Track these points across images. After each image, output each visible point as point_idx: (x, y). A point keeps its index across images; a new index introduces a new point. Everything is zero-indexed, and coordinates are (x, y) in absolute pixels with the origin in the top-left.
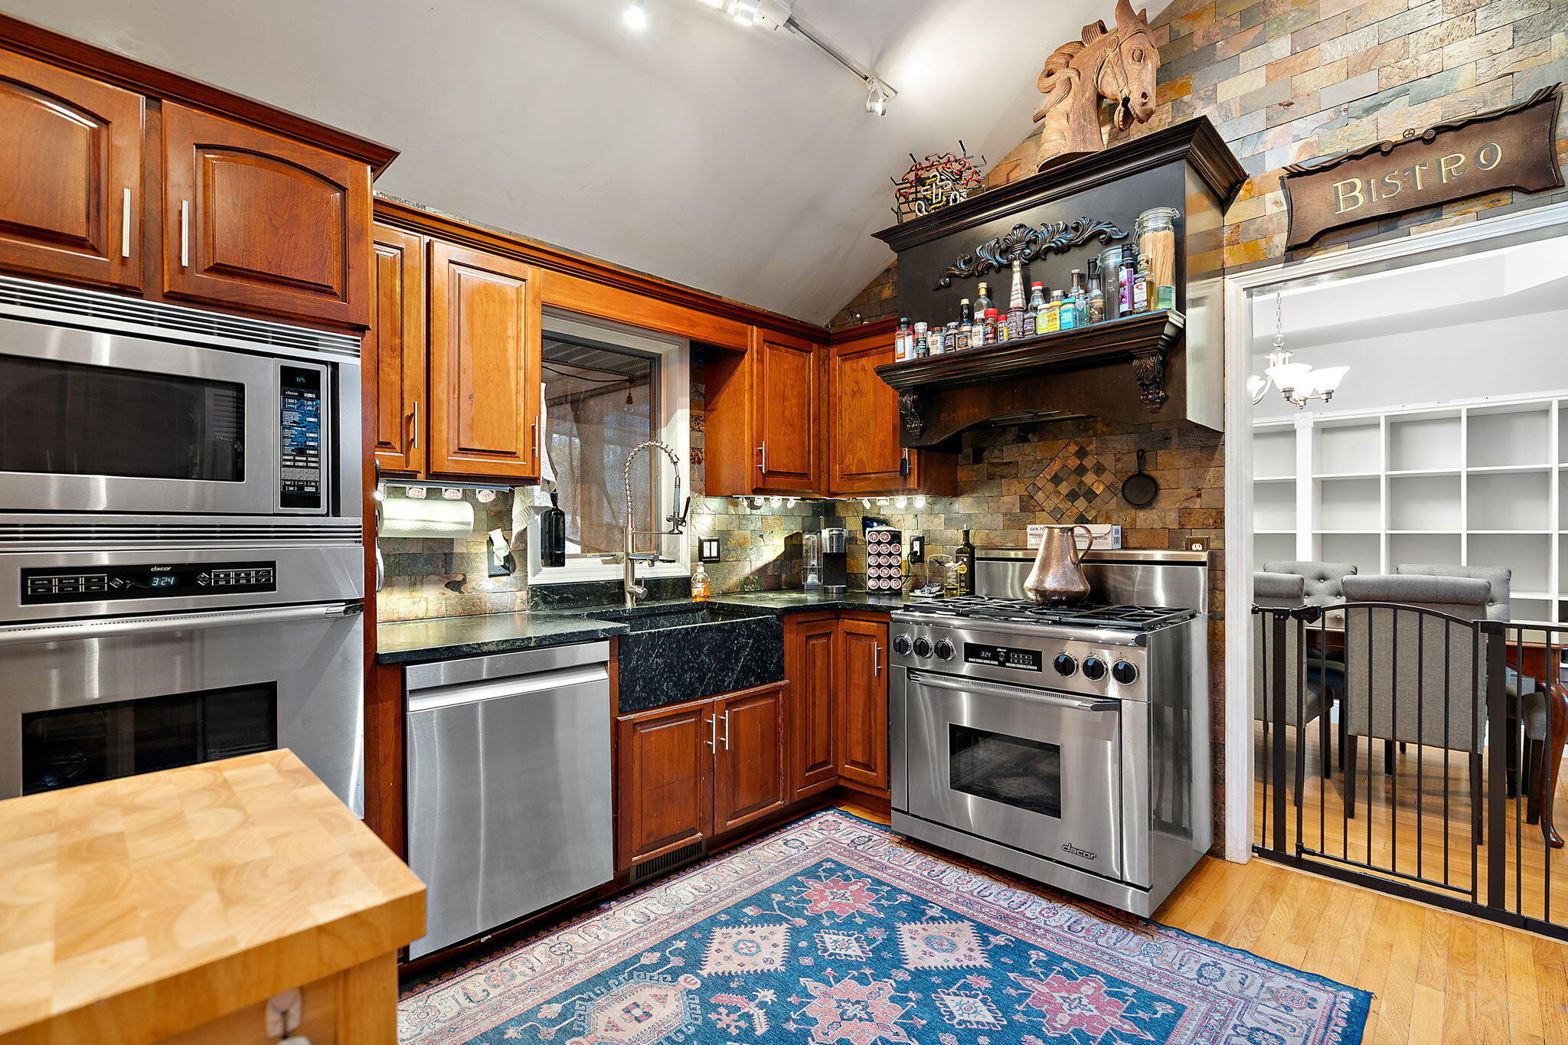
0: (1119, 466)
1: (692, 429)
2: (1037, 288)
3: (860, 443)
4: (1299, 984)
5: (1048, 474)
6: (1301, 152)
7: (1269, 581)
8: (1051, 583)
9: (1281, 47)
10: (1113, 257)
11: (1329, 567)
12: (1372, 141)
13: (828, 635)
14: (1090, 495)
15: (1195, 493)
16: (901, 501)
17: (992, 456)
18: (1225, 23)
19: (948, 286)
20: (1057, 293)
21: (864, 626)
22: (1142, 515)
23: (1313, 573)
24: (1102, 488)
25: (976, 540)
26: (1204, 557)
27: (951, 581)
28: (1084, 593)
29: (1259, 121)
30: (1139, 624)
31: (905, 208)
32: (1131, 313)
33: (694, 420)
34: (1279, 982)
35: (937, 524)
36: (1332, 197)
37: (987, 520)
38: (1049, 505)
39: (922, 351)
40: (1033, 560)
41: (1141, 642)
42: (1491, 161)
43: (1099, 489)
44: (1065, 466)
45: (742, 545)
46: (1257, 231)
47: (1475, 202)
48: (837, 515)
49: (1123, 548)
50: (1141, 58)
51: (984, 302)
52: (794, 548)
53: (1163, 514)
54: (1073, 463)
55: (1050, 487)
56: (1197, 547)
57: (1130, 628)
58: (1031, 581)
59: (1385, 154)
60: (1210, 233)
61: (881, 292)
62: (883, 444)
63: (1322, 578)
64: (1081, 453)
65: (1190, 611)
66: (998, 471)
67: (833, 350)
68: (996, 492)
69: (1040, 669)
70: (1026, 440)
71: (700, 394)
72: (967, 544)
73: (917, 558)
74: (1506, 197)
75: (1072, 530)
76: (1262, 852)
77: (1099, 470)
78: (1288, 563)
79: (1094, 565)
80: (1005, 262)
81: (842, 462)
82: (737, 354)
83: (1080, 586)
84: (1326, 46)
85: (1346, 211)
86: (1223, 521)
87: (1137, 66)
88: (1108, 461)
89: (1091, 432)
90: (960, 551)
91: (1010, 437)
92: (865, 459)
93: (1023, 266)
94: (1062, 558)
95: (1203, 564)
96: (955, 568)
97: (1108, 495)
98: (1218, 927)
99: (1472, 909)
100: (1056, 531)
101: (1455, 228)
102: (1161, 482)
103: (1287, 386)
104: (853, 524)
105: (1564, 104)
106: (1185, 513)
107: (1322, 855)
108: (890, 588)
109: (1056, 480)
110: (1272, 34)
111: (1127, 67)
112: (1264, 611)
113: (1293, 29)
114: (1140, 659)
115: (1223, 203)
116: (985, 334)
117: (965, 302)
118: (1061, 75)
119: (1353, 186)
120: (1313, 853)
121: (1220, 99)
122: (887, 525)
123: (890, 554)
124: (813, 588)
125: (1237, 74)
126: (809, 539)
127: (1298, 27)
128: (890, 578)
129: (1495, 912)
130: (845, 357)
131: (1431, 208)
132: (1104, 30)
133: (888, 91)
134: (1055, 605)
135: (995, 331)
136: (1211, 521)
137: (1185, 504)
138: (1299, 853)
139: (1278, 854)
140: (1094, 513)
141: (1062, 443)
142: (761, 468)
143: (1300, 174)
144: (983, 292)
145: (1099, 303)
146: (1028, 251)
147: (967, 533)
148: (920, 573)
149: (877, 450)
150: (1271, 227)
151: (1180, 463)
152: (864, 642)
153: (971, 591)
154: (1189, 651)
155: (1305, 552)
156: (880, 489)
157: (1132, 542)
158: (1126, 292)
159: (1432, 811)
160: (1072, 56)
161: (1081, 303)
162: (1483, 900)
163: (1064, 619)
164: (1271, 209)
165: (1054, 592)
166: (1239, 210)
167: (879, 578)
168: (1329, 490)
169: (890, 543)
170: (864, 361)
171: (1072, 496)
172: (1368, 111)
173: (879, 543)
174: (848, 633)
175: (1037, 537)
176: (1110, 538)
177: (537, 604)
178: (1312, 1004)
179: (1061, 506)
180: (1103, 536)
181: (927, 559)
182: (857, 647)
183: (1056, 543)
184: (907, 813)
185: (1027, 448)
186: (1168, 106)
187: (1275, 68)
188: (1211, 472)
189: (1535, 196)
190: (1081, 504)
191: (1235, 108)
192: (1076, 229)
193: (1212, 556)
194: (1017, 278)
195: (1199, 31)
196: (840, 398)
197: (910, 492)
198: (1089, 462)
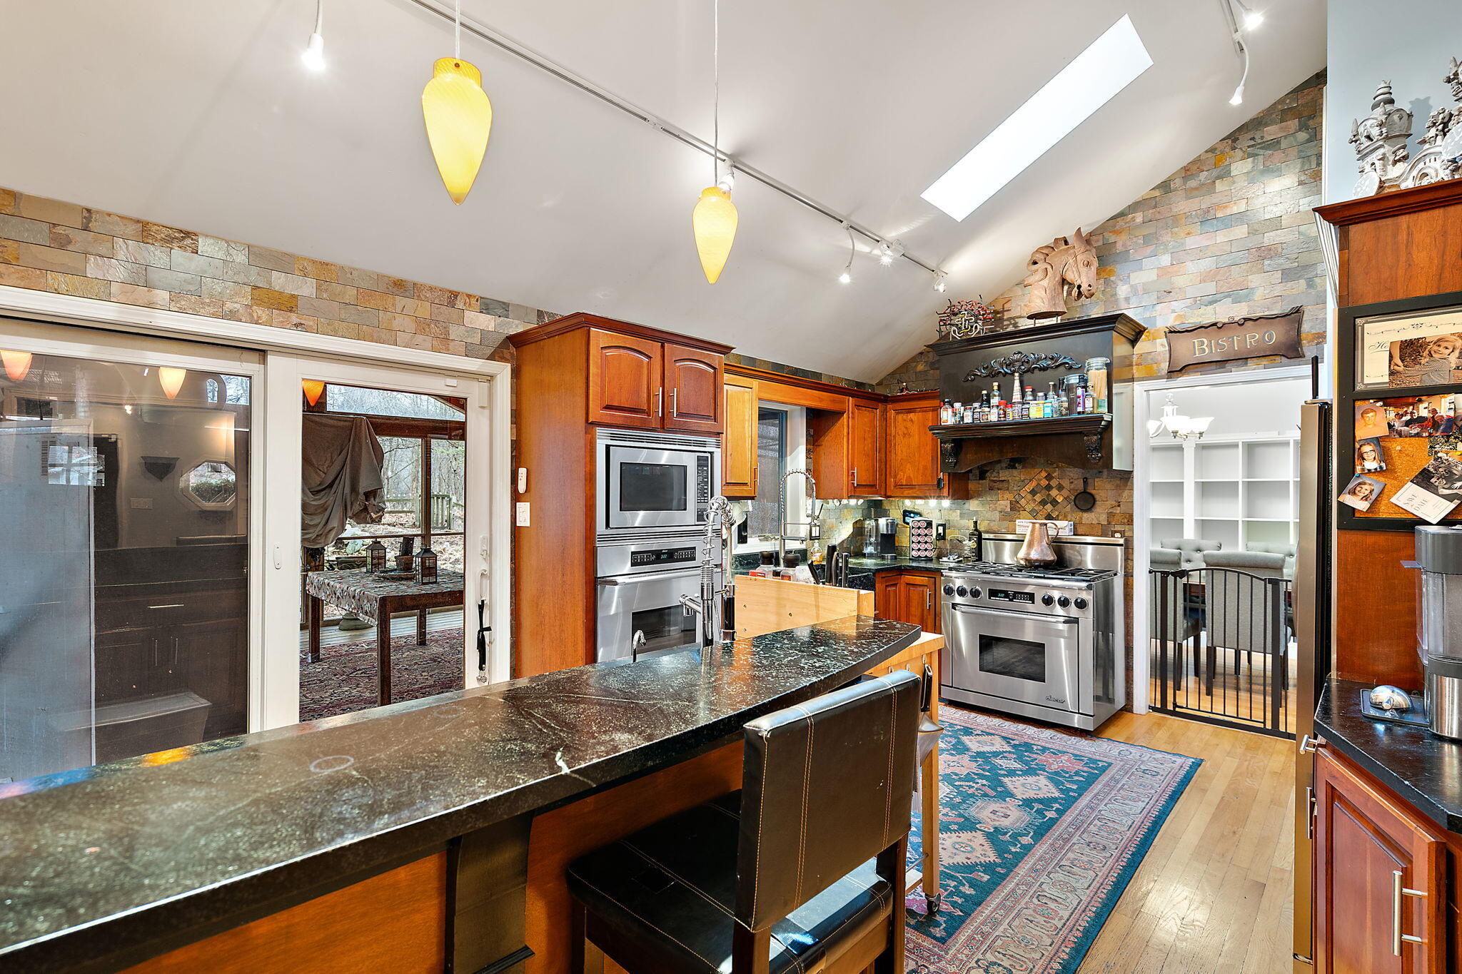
0: (1072, 486)
1: (807, 458)
2: (1029, 390)
3: (908, 465)
4: (1169, 756)
5: (1029, 488)
6: (1176, 318)
7: (1160, 553)
8: (1034, 555)
9: (1165, 260)
10: (1074, 379)
11: (1203, 543)
12: (1213, 321)
13: (895, 585)
14: (1054, 503)
15: (1117, 504)
16: (933, 503)
17: (992, 476)
18: (1135, 240)
19: (972, 380)
20: (1041, 394)
21: (918, 579)
22: (1085, 515)
23: (1194, 547)
24: (1062, 498)
25: (981, 528)
26: (1121, 541)
27: (967, 552)
28: (1052, 561)
29: (1153, 298)
30: (1088, 578)
31: (943, 328)
32: (1083, 413)
33: (808, 451)
34: (1159, 756)
35: (955, 516)
36: (1192, 347)
37: (989, 515)
38: (1029, 508)
39: (958, 420)
40: (1023, 541)
41: (1089, 587)
42: (1270, 340)
43: (1060, 499)
44: (1038, 484)
45: (831, 529)
46: (1152, 359)
47: (1263, 359)
48: (883, 507)
49: (1074, 535)
50: (1088, 264)
51: (997, 394)
52: (859, 530)
53: (1097, 516)
54: (1044, 483)
55: (1029, 496)
56: (1118, 535)
57: (1084, 581)
58: (1022, 554)
59: (1219, 328)
60: (1125, 357)
61: (916, 366)
62: (925, 468)
63: (1199, 550)
64: (1049, 477)
65: (1114, 572)
66: (996, 485)
67: (889, 406)
68: (994, 498)
69: (1033, 603)
70: (1014, 467)
71: (811, 436)
72: (976, 530)
73: (941, 537)
74: (1278, 358)
75: (1046, 525)
76: (1154, 709)
77: (1060, 488)
78: (1176, 540)
79: (1057, 545)
80: (1009, 372)
81: (895, 477)
82: (839, 414)
83: (1051, 557)
84: (1189, 264)
85: (1198, 356)
86: (1132, 521)
87: (1085, 269)
88: (1065, 483)
89: (1055, 465)
90: (972, 534)
91: (1004, 465)
92: (912, 476)
93: (1021, 376)
94: (1041, 541)
95: (1121, 545)
96: (970, 544)
97: (1065, 503)
98: (1128, 738)
99: (1263, 731)
100: (1037, 525)
101: (1253, 371)
102: (1097, 497)
103: (1175, 429)
104: (896, 514)
105: (1305, 316)
106: (1111, 515)
107: (1187, 708)
108: (926, 556)
109: (1033, 492)
110: (1160, 251)
111: (1081, 269)
112: (1155, 572)
113: (1172, 251)
114: (1088, 597)
115: (1133, 342)
116: (999, 414)
117: (985, 392)
118: (1041, 266)
119: (1203, 343)
120: (1182, 707)
121: (1132, 283)
122: (921, 516)
123: (926, 535)
124: (871, 556)
125: (1141, 269)
126: (869, 524)
127: (1175, 250)
128: (926, 550)
129: (1275, 732)
130: (898, 412)
131: (1242, 359)
132: (1066, 243)
133: (944, 274)
134: (1036, 568)
135: (1005, 413)
136: (1126, 521)
137: (1111, 510)
138: (1174, 708)
139: (1163, 709)
140: (1057, 513)
141: (1037, 471)
142: (853, 484)
143: (1175, 332)
144: (996, 388)
145: (1066, 405)
146: (1023, 367)
147: (976, 523)
148: (943, 547)
149: (921, 471)
150: (1159, 358)
151: (1108, 486)
152: (920, 589)
153: (980, 559)
154: (1113, 594)
155: (1190, 533)
156: (921, 495)
157: (1080, 531)
158: (1081, 402)
159: (1257, 693)
160: (1048, 255)
161: (1056, 404)
162: (1269, 726)
163: (1046, 576)
164: (1159, 349)
165: (1037, 561)
166: (1142, 346)
167: (919, 550)
168: (1206, 489)
169: (926, 528)
170: (912, 415)
171: (1043, 503)
172: (1211, 303)
173: (919, 528)
174: (907, 584)
175: (1024, 526)
176: (1067, 528)
177: (737, 566)
178: (1174, 762)
179: (1036, 508)
180: (1063, 528)
181: (948, 537)
182: (915, 593)
183: (1037, 533)
184: (952, 687)
185: (1015, 472)
186: (1102, 281)
187: (1163, 271)
188: (1126, 493)
189: (1292, 360)
190: (1049, 507)
191: (1140, 289)
192: (1052, 359)
193: (1126, 540)
194: (1017, 383)
195: (1121, 242)
196: (895, 437)
197: (939, 497)
198: (1054, 483)
